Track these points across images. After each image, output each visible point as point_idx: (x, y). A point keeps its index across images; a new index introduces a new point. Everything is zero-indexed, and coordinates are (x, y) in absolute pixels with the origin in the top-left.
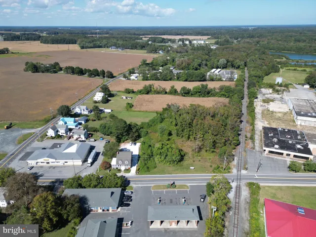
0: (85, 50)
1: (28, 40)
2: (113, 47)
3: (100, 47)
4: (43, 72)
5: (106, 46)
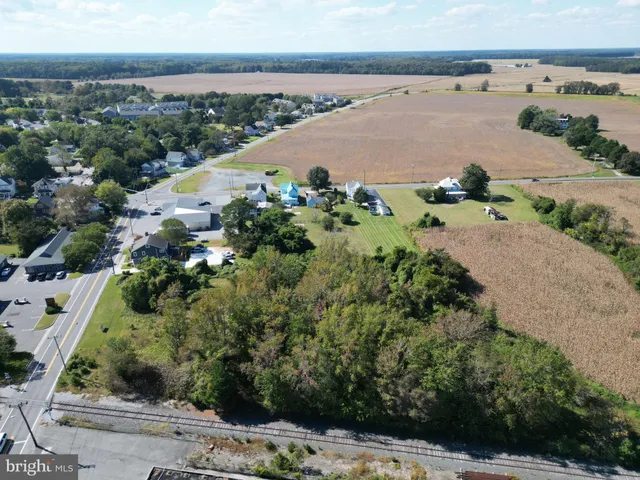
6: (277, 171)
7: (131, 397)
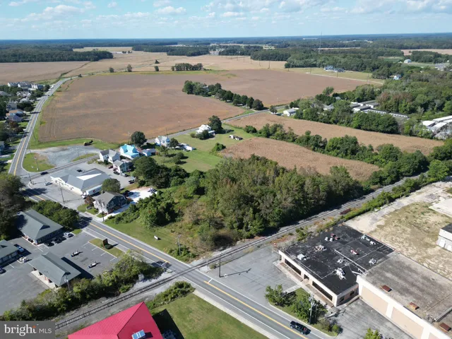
0: (291, 69)
1: (243, 55)
2: (328, 67)
3: (314, 66)
4: (197, 94)
5: (322, 65)
6: (92, 141)
7: (221, 248)
